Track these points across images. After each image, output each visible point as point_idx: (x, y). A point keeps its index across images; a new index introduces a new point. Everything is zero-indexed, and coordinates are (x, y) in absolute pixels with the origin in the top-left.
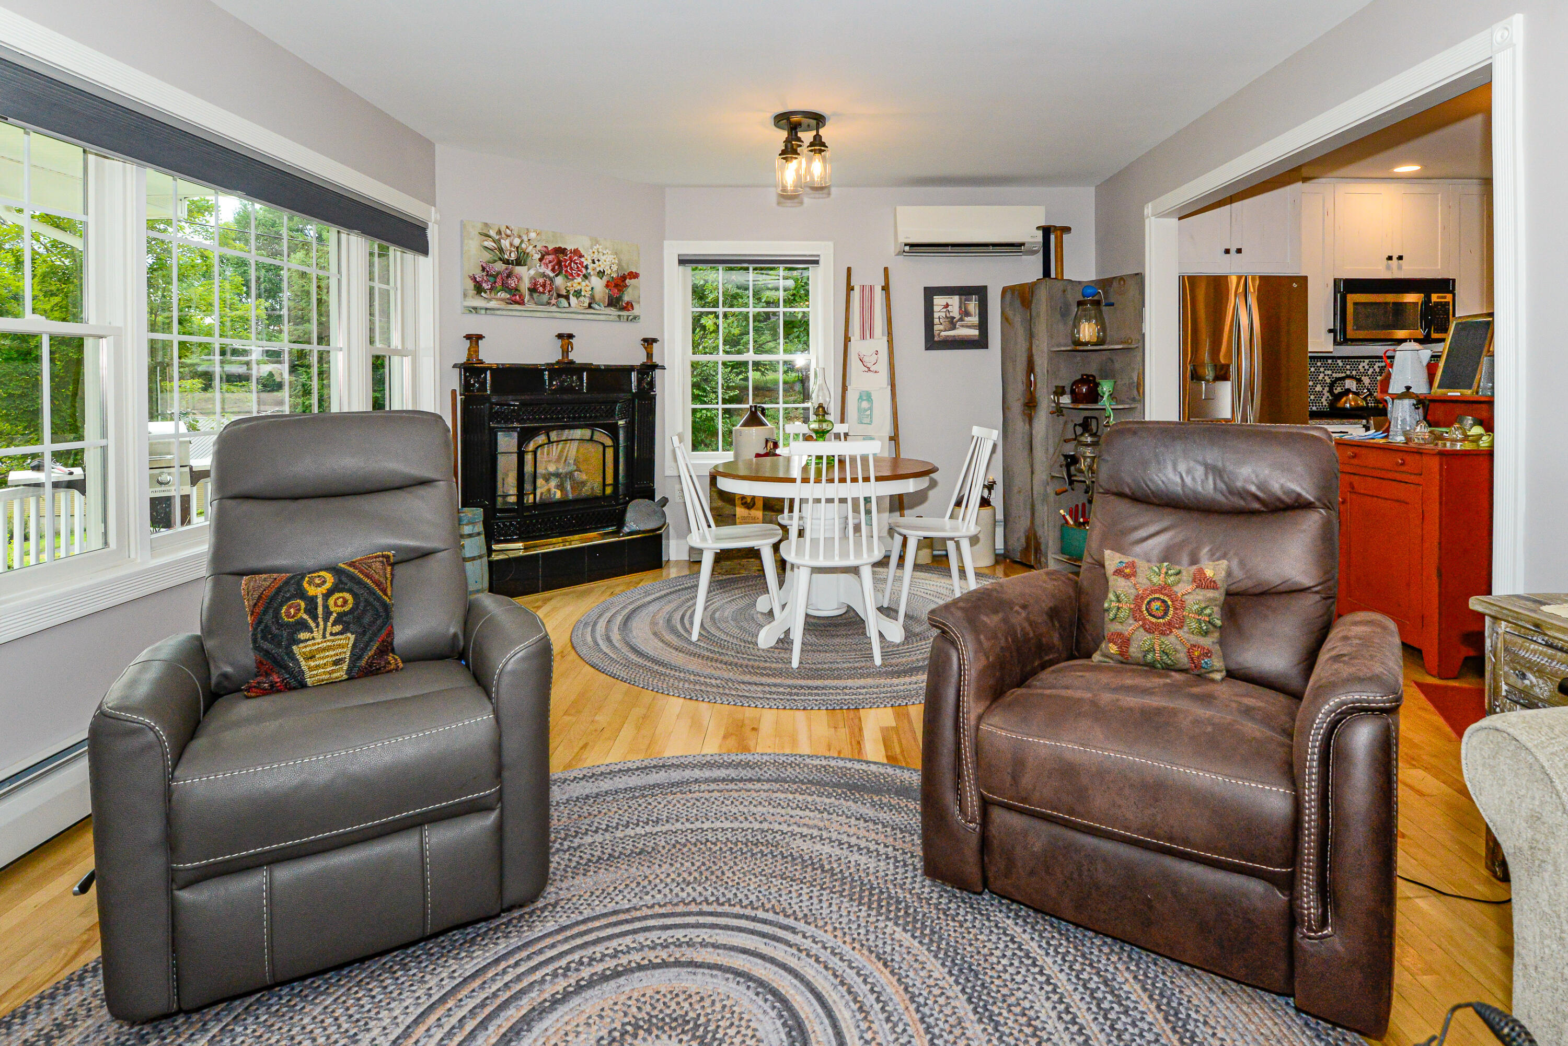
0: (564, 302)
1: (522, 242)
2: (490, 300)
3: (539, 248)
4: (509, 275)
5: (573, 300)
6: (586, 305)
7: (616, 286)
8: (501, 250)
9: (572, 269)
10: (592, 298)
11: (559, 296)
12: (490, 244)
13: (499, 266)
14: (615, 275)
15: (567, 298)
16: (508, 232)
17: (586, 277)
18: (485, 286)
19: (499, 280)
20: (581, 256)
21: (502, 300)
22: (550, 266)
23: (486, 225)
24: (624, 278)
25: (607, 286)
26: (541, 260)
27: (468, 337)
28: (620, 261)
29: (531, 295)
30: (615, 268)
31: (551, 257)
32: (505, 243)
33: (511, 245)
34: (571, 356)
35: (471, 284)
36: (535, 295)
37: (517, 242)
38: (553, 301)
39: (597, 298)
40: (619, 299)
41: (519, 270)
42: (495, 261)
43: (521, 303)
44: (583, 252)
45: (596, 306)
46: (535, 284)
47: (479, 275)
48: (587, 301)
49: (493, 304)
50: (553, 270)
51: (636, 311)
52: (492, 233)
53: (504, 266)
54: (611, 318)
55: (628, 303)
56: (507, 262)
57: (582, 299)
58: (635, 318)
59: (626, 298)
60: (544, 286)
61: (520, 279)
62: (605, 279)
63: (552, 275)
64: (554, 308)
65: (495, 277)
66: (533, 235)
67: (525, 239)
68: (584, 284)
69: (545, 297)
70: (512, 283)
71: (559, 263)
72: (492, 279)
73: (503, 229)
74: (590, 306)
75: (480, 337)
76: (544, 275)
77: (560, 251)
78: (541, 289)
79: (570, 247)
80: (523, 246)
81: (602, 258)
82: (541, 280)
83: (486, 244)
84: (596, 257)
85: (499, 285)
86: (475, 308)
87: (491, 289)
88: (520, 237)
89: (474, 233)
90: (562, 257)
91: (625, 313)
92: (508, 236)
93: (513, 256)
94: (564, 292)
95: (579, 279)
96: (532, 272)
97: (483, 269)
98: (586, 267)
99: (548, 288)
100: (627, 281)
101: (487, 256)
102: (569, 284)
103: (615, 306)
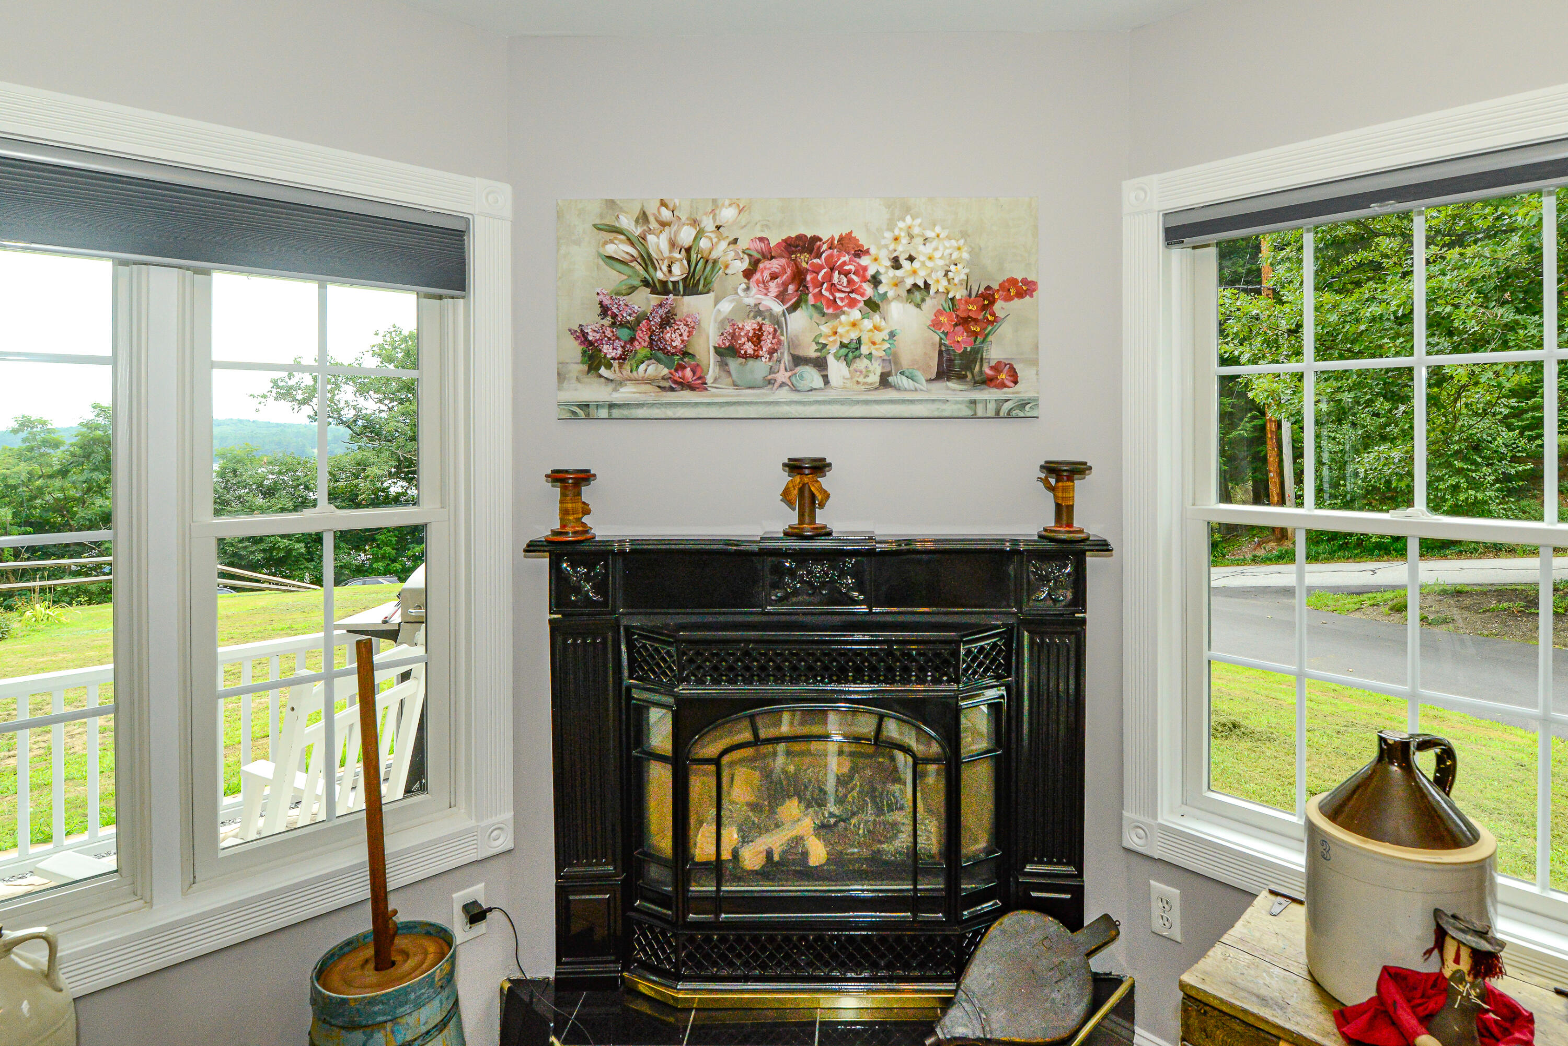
0: (811, 376)
1: (700, 234)
2: (621, 384)
3: (743, 244)
4: (667, 321)
5: (836, 369)
6: (875, 378)
7: (964, 321)
8: (648, 261)
9: (833, 288)
10: (892, 359)
11: (798, 360)
12: (620, 249)
13: (644, 301)
14: (959, 293)
15: (820, 364)
16: (666, 214)
17: (872, 305)
18: (609, 351)
19: (642, 335)
20: (860, 252)
21: (650, 381)
22: (774, 287)
23: (611, 203)
24: (987, 298)
25: (936, 324)
26: (748, 274)
27: (557, 477)
28: (975, 253)
29: (723, 365)
30: (958, 274)
31: (775, 265)
32: (658, 244)
33: (673, 244)
34: (821, 518)
35: (575, 349)
36: (734, 364)
37: (686, 236)
38: (782, 376)
39: (905, 361)
40: (972, 358)
41: (690, 305)
42: (633, 289)
43: (698, 385)
44: (864, 242)
45: (904, 382)
46: (733, 336)
47: (593, 323)
48: (877, 369)
49: (627, 393)
50: (781, 297)
51: (1023, 390)
52: (626, 222)
53: (655, 299)
54: (948, 410)
55: (997, 368)
56: (662, 289)
57: (862, 364)
58: (1022, 405)
59: (995, 352)
60: (757, 338)
61: (693, 326)
62: (931, 304)
63: (778, 308)
64: (784, 394)
65: (632, 327)
66: (728, 214)
67: (708, 224)
68: (867, 324)
69: (760, 368)
70: (674, 338)
71: (799, 277)
72: (624, 333)
73: (652, 209)
74: (884, 381)
75: (584, 477)
76: (757, 311)
77: (808, 245)
78: (749, 348)
79: (827, 231)
80: (704, 244)
81: (921, 252)
82: (750, 326)
83: (611, 249)
84: (902, 251)
85: (641, 347)
86: (585, 406)
87: (623, 358)
88: (694, 222)
89: (583, 227)
90: (804, 260)
91: (990, 395)
92: (664, 224)
93: (678, 272)
94: (811, 352)
95: (855, 314)
96: (726, 307)
97: (605, 310)
98: (875, 281)
99: (767, 345)
100: (1000, 307)
101: (614, 278)
102: (825, 329)
103: (961, 378)
